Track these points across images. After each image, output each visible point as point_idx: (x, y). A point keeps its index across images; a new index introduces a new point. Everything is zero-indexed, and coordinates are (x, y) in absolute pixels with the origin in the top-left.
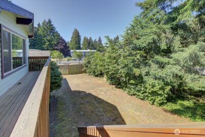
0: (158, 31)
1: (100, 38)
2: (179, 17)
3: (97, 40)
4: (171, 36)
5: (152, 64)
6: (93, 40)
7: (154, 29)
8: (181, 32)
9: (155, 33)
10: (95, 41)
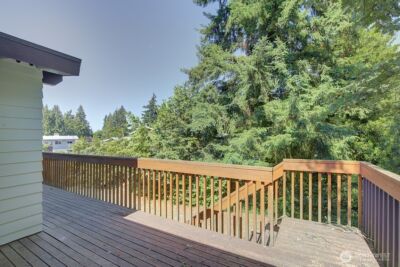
0: (215, 112)
1: (81, 108)
2: (235, 99)
3: (74, 113)
4: (227, 120)
5: (205, 154)
6: (64, 111)
7: (211, 110)
8: (236, 115)
9: (212, 115)
10: (68, 115)
